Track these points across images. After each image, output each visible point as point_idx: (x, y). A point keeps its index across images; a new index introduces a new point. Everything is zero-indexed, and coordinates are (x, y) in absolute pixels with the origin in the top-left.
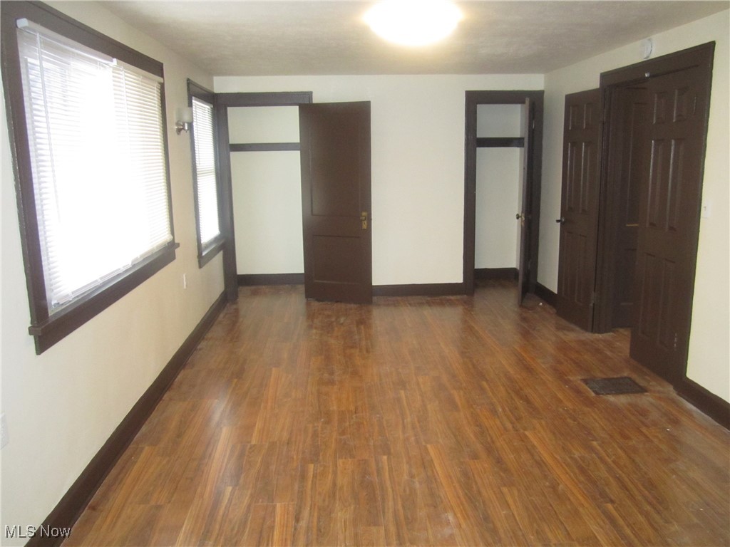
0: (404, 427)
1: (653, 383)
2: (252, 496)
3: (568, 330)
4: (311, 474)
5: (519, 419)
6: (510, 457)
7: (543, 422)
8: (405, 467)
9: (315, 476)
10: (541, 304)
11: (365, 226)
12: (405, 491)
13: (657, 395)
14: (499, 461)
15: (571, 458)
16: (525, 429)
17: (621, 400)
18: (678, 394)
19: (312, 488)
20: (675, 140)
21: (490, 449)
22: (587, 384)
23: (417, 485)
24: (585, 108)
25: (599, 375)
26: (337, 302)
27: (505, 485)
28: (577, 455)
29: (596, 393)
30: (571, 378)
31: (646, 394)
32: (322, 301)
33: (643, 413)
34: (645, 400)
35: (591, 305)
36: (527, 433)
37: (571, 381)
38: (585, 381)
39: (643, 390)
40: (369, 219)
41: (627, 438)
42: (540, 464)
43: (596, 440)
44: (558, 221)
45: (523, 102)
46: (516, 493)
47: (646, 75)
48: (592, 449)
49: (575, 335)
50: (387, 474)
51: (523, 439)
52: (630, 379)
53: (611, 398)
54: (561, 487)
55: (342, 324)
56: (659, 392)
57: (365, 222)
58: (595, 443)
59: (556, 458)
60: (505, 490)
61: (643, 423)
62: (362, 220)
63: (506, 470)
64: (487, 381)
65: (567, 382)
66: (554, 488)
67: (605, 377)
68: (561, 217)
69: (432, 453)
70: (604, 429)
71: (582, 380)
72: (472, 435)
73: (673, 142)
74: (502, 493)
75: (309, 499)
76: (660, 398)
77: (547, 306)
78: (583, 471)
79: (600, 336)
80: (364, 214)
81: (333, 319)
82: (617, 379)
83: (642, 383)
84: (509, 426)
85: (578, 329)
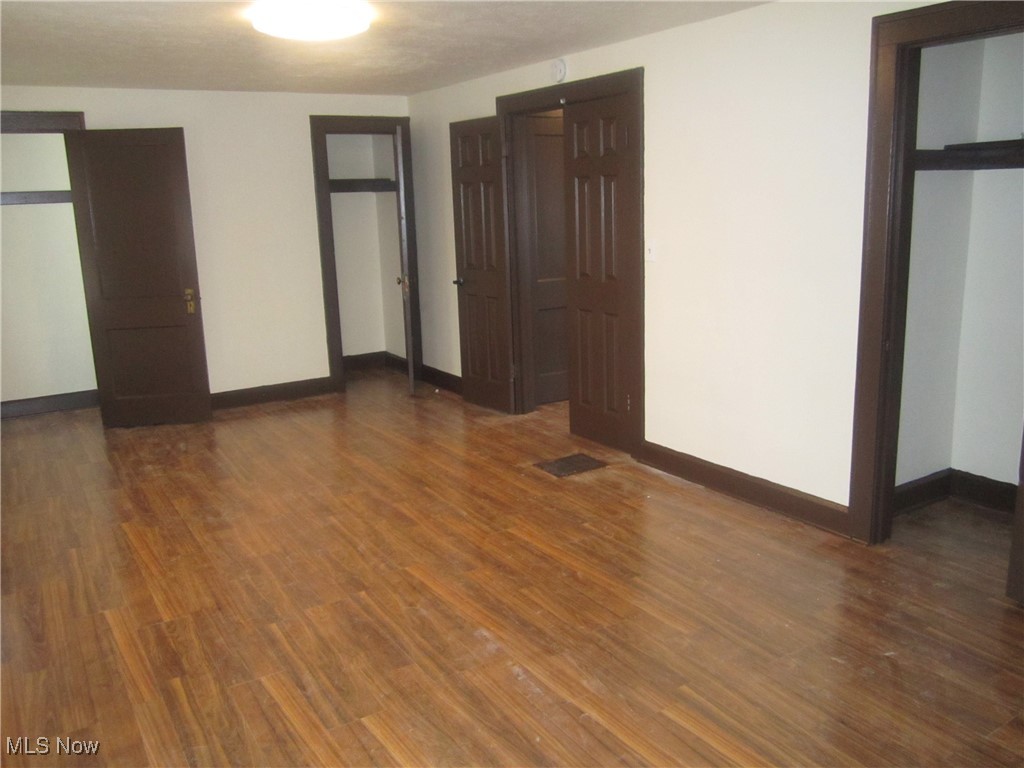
0: (362, 555)
1: (608, 455)
2: (217, 679)
3: (487, 416)
4: (279, 634)
5: (492, 518)
6: (508, 559)
7: (521, 516)
8: (396, 597)
9: (287, 636)
10: (437, 391)
11: (191, 309)
12: (413, 622)
13: (620, 466)
14: (499, 566)
15: (572, 544)
16: (506, 527)
17: (587, 478)
18: (639, 461)
19: (294, 650)
20: (604, 176)
21: (482, 557)
22: (542, 468)
23: (424, 612)
24: (480, 140)
25: (551, 457)
26: (155, 425)
27: (522, 587)
28: (576, 541)
29: (559, 476)
30: (523, 465)
31: (608, 467)
32: (133, 427)
33: (616, 486)
34: (610, 473)
35: (512, 380)
36: (509, 530)
37: (523, 469)
38: (539, 466)
39: (602, 464)
40: (196, 298)
41: (614, 513)
42: (544, 557)
43: (586, 522)
44: (455, 282)
45: (393, 133)
46: (536, 590)
47: (562, 102)
48: (587, 531)
49: (496, 420)
50: (379, 610)
51: (510, 537)
52: (583, 455)
53: (576, 478)
54: (579, 574)
55: (186, 452)
56: (619, 463)
57: (192, 303)
58: (586, 525)
59: (556, 548)
60: (525, 591)
61: (621, 495)
62: (186, 301)
63: (512, 573)
64: (428, 485)
65: (520, 470)
66: (573, 575)
67: (555, 458)
68: (458, 277)
69: (418, 575)
70: (588, 510)
71: (534, 465)
72: (451, 547)
73: (602, 178)
74: (525, 596)
75: (299, 662)
76: (623, 468)
77: (446, 393)
78: (591, 554)
79: (526, 416)
80: (189, 291)
81: (168, 447)
82: (570, 457)
83: (597, 457)
84: (486, 528)
85: (497, 413)
